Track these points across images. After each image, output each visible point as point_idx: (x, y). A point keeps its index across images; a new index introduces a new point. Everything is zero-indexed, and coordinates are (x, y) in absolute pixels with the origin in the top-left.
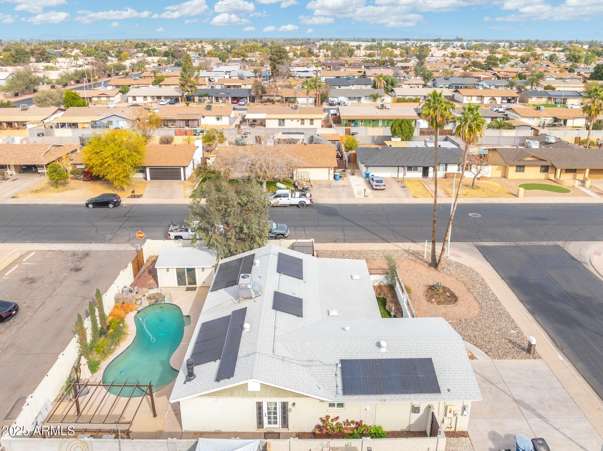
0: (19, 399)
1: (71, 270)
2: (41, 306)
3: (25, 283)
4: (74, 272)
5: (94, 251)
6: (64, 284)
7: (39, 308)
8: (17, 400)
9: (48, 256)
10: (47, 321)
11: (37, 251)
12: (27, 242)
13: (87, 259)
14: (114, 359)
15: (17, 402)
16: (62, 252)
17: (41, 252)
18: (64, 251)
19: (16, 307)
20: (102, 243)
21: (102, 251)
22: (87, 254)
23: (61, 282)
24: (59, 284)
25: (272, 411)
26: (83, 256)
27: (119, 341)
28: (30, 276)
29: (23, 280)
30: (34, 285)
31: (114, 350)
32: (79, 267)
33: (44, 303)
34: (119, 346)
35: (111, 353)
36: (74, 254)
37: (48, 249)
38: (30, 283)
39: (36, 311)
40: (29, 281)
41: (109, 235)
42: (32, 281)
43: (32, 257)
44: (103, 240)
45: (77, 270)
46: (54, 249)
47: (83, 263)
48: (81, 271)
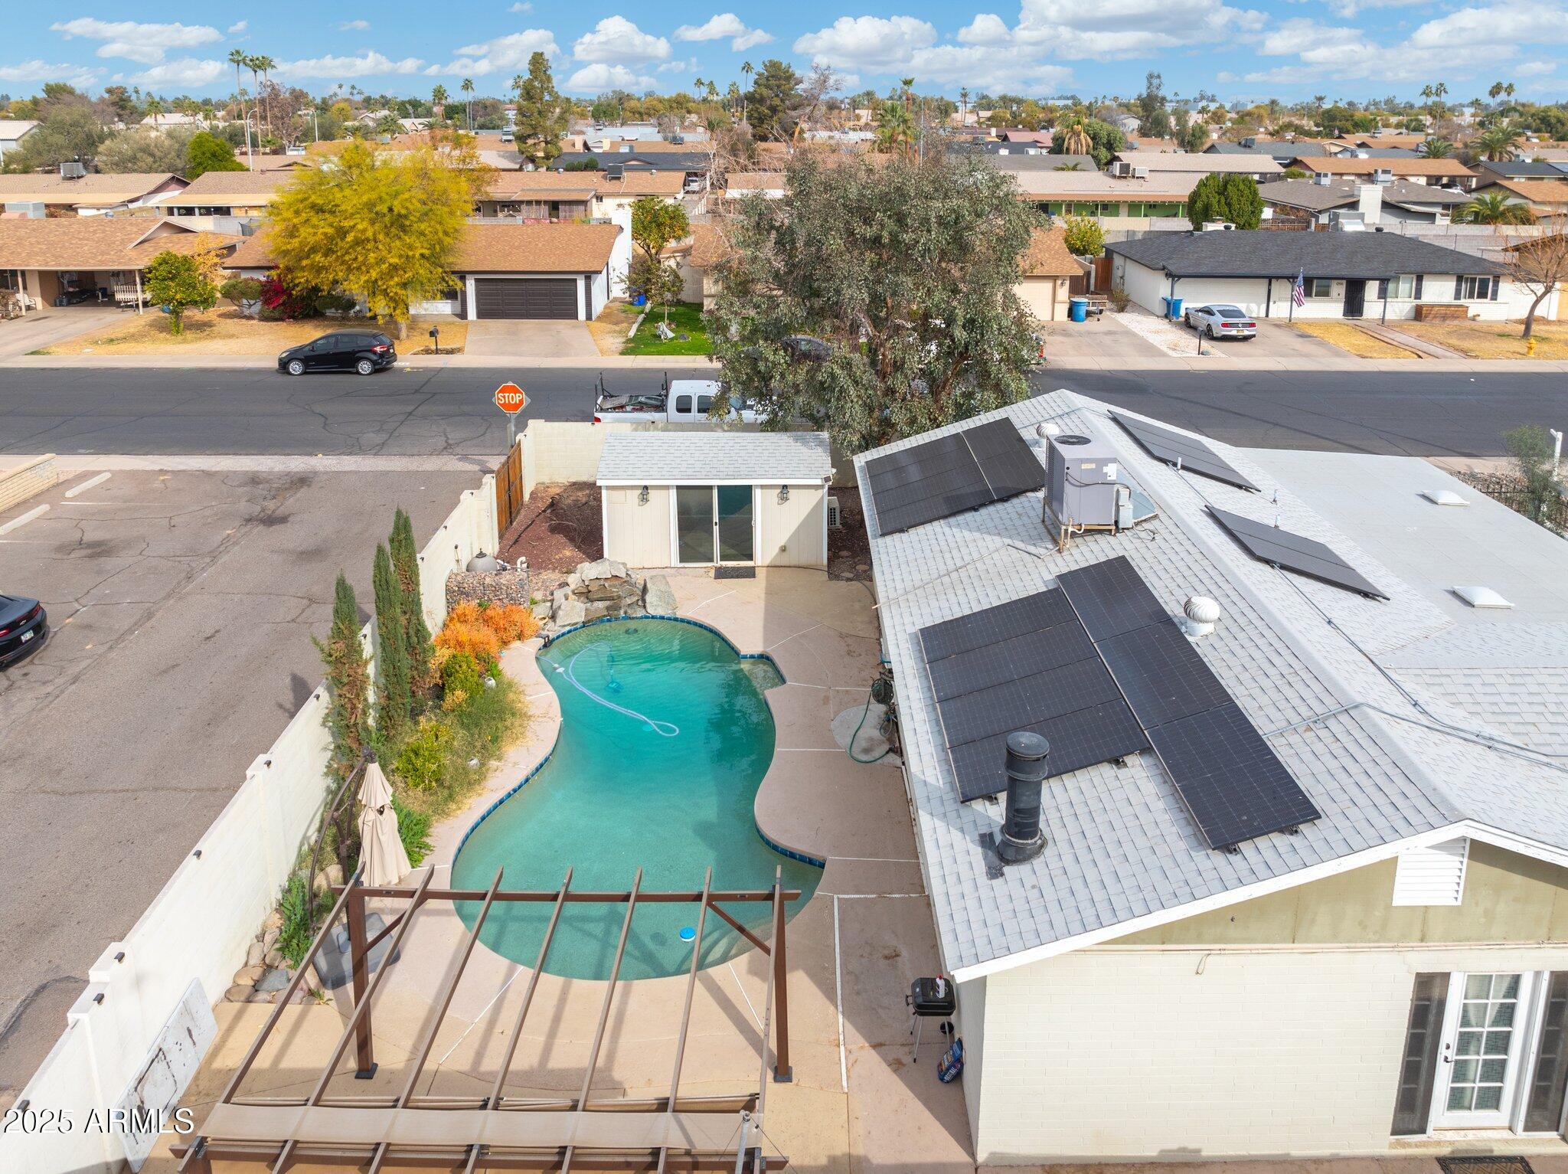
0: (43, 987)
1: (249, 520)
2: (138, 624)
3: (73, 555)
4: (261, 527)
5: (326, 473)
6: (225, 558)
7: (131, 631)
8: (30, 990)
9: (157, 485)
10: (165, 672)
11: (114, 473)
12: (80, 451)
13: (303, 493)
14: (489, 813)
15: (27, 1003)
16: (208, 474)
17: (133, 474)
18: (216, 472)
19: (38, 618)
20: (350, 454)
21: (356, 472)
22: (302, 481)
23: (214, 555)
24: (208, 560)
25: (1486, 1029)
26: (287, 486)
27: (495, 740)
28: (90, 536)
29: (64, 549)
30: (109, 563)
31: (482, 774)
32: (280, 512)
33: (150, 615)
34: (499, 759)
35: (471, 785)
36: (254, 480)
37: (157, 468)
38: (91, 556)
39: (121, 638)
40: (89, 551)
41: (372, 435)
42: (99, 550)
43: (101, 485)
44: (354, 447)
45: (271, 520)
46: (181, 467)
47: (291, 503)
48: (289, 525)
